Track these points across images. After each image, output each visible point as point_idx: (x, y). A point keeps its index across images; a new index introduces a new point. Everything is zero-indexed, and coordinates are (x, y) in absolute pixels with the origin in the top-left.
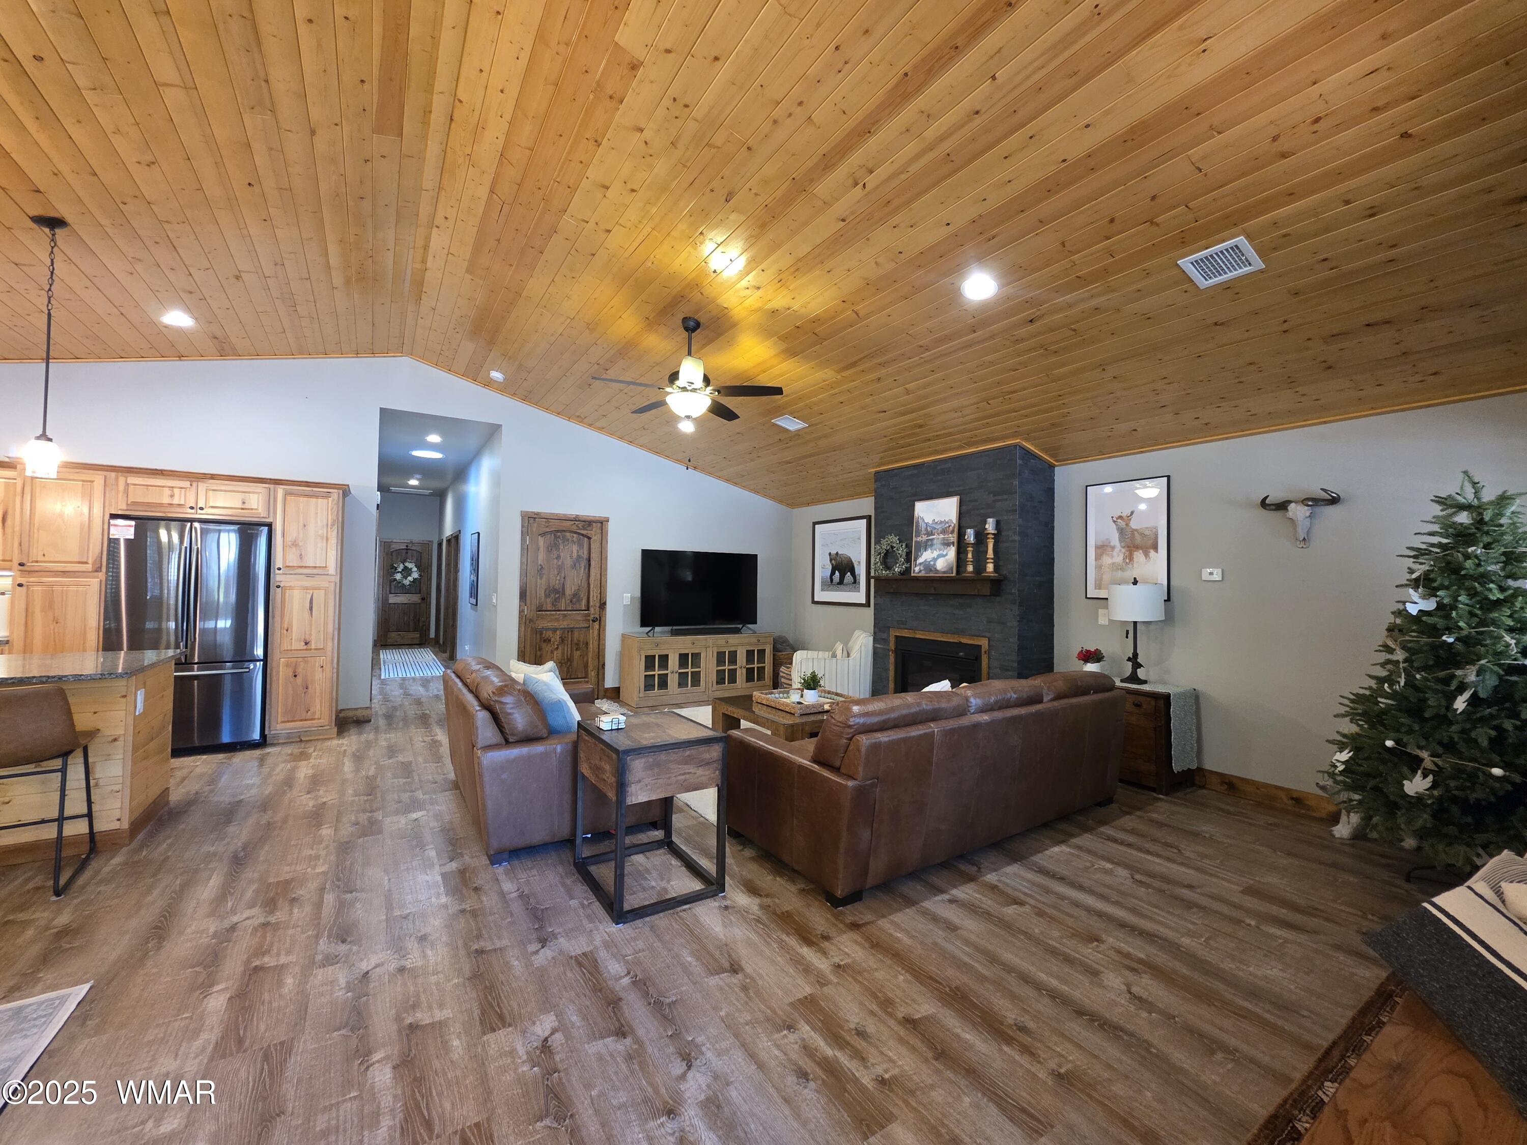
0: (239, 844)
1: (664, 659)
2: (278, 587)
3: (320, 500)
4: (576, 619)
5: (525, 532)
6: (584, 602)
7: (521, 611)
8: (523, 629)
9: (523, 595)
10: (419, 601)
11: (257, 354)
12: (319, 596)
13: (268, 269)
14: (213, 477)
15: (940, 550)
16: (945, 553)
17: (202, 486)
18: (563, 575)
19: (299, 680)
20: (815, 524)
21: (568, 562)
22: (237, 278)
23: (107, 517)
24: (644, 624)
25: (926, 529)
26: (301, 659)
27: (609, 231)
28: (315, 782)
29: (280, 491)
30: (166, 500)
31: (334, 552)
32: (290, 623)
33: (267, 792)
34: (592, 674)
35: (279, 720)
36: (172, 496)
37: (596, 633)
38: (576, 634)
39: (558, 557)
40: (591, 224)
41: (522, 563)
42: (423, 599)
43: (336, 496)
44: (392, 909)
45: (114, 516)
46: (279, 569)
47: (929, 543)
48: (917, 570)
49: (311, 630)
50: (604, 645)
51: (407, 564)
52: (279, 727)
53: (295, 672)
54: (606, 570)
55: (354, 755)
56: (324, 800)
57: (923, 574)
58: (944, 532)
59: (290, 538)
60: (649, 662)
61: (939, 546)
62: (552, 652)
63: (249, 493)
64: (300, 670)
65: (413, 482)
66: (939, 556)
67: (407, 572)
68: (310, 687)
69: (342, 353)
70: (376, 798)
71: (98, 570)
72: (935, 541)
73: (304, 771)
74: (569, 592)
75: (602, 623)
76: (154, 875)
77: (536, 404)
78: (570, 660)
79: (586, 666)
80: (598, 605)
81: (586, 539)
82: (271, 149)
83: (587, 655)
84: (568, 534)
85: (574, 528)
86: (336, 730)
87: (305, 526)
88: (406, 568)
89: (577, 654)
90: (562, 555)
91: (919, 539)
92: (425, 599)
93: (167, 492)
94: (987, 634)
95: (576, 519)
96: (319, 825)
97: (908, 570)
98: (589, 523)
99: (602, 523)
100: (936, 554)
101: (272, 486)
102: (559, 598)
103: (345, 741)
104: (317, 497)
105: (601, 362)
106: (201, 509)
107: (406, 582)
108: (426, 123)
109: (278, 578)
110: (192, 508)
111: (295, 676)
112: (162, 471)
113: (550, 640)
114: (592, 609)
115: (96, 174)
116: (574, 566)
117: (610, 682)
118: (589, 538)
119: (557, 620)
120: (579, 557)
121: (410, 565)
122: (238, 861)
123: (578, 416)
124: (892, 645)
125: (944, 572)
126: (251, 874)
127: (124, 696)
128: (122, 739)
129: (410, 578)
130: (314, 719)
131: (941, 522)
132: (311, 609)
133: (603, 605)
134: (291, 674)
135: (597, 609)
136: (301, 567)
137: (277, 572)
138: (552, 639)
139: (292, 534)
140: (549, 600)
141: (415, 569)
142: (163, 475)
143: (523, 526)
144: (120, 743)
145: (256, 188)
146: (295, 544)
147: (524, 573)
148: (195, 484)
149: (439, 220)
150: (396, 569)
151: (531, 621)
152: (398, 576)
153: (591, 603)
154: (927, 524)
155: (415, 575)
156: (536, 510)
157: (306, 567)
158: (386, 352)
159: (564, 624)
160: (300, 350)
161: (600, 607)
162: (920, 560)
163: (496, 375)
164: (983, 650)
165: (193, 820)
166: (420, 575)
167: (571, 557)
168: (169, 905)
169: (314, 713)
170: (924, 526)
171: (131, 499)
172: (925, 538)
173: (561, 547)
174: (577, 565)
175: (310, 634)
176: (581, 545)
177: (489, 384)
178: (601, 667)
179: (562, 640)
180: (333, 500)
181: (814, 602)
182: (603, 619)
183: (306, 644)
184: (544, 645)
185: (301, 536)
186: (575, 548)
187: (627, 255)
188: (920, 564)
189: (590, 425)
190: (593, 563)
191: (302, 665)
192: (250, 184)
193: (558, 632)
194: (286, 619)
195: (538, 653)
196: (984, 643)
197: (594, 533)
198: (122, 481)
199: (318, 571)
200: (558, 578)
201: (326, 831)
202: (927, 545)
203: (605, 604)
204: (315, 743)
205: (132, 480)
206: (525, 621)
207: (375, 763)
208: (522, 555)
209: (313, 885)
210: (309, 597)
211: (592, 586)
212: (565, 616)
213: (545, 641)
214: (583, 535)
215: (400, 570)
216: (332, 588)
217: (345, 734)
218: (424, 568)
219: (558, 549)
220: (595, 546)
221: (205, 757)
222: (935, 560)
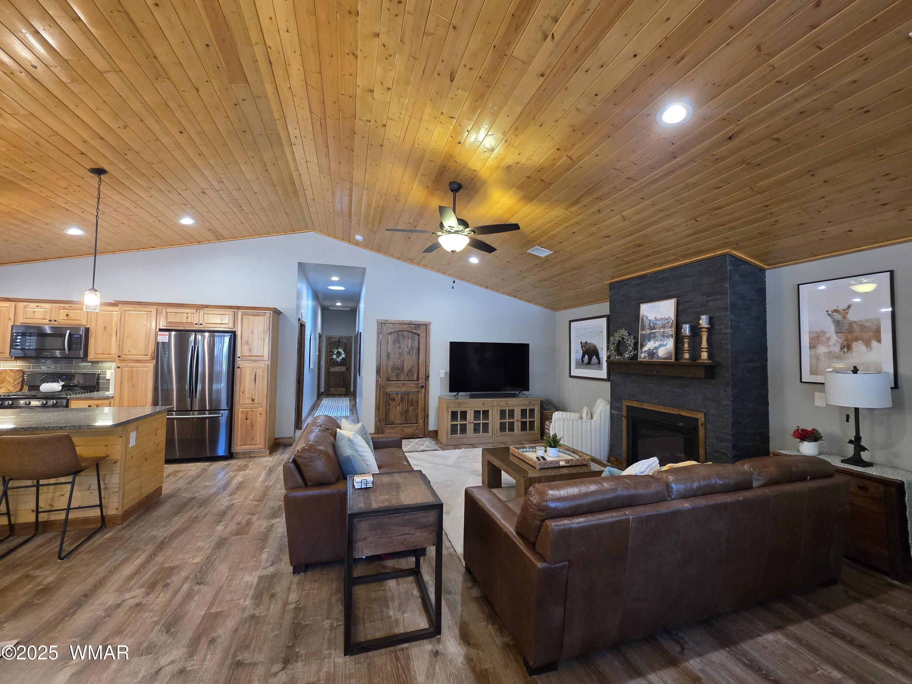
0: (171, 532)
1: (464, 415)
2: (239, 368)
3: (260, 317)
4: (411, 387)
5: (380, 332)
6: (415, 376)
7: (377, 381)
8: (378, 392)
9: (378, 371)
10: (345, 370)
11: (235, 238)
12: (260, 373)
13: (217, 186)
14: (207, 306)
15: (661, 341)
16: (665, 343)
17: (202, 312)
18: (402, 358)
19: (248, 421)
20: (570, 322)
21: (406, 350)
22: (203, 193)
23: (158, 330)
24: (451, 391)
25: (650, 325)
26: (249, 409)
27: (385, 125)
28: (240, 486)
29: (240, 313)
30: (184, 320)
31: (267, 347)
32: (244, 388)
33: (211, 492)
34: (421, 421)
35: (239, 444)
36: (187, 318)
37: (423, 395)
38: (411, 396)
39: (400, 347)
40: (373, 122)
41: (377, 351)
42: (347, 369)
43: (268, 315)
44: (213, 605)
45: (161, 330)
46: (239, 357)
47: (652, 336)
48: (643, 356)
49: (255, 393)
50: (428, 403)
51: (339, 350)
52: (238, 448)
53: (246, 417)
54: (429, 355)
55: (270, 469)
56: (234, 502)
57: (647, 359)
58: (664, 327)
59: (244, 340)
60: (454, 415)
61: (660, 338)
62: (396, 407)
63: (224, 314)
64: (249, 416)
65: (339, 304)
66: (661, 346)
67: (339, 354)
68: (254, 426)
69: (277, 233)
70: (261, 504)
71: (153, 359)
72: (657, 334)
73: (239, 479)
74: (406, 369)
75: (427, 388)
76: (115, 551)
77: (386, 253)
78: (407, 412)
79: (417, 416)
80: (424, 377)
81: (416, 336)
82: (181, 106)
83: (417, 409)
84: (405, 333)
85: (409, 329)
86: (268, 451)
87: (252, 332)
88: (338, 352)
89: (411, 408)
90: (402, 346)
91: (644, 332)
92: (348, 369)
93: (185, 315)
94: (704, 410)
95: (410, 324)
96: (219, 522)
97: (636, 356)
98: (418, 326)
99: (426, 326)
100: (657, 344)
101: (236, 310)
102: (400, 373)
103: (271, 459)
104: (259, 315)
105: (411, 221)
106: (201, 324)
107: (339, 360)
108: (258, 70)
109: (239, 363)
110: (197, 324)
111: (247, 419)
112: (183, 304)
113: (394, 400)
114: (420, 380)
115: (103, 139)
116: (409, 353)
117: (432, 427)
118: (419, 335)
119: (399, 387)
120: (412, 347)
121: (341, 350)
122: (162, 545)
123: (410, 259)
124: (624, 413)
125: (664, 358)
126: (160, 558)
127: (121, 437)
128: (119, 461)
129: (341, 358)
130: (256, 445)
131: (662, 319)
132: (255, 380)
133: (427, 377)
134: (244, 418)
135: (424, 380)
136: (250, 356)
137: (238, 359)
138: (396, 399)
139: (245, 338)
140: (394, 374)
141: (343, 352)
142: (183, 307)
143: (378, 329)
144: (118, 464)
145: (185, 133)
146: (247, 343)
147: (379, 357)
148: (198, 311)
149: (293, 140)
150: (333, 352)
151: (383, 387)
152: (334, 357)
153: (420, 376)
154: (650, 321)
155: (343, 356)
156: (386, 319)
157: (252, 356)
158: (300, 230)
159: (403, 389)
160: (255, 233)
161: (425, 379)
162: (645, 349)
163: (359, 237)
164: (700, 423)
165: (163, 510)
166: (346, 356)
167: (407, 347)
168: (106, 576)
169: (256, 441)
170: (648, 322)
171: (169, 320)
172: (648, 331)
173: (402, 341)
174: (411, 352)
175: (255, 395)
176: (413, 340)
177: (357, 243)
178: (426, 417)
179: (402, 399)
180: (267, 317)
181: (571, 376)
182: (427, 386)
183: (253, 400)
184: (391, 402)
185: (250, 339)
186: (410, 341)
187: (401, 141)
188: (645, 352)
189: (418, 264)
190: (421, 351)
191: (250, 413)
192: (180, 132)
193: (399, 395)
194: (242, 387)
195: (388, 407)
196: (700, 416)
197: (421, 332)
198: (164, 310)
199: (257, 359)
200: (400, 360)
201: (220, 528)
202: (650, 337)
203: (428, 376)
204: (255, 458)
205: (169, 310)
206: (380, 387)
207: (277, 477)
208: (377, 347)
209: (184, 574)
210: (254, 373)
211: (420, 365)
212: (404, 384)
213: (391, 400)
214: (415, 333)
215: (335, 353)
216: (266, 368)
217: (274, 454)
218: (348, 352)
219: (399, 342)
220: (422, 340)
221: (199, 464)
222: (657, 348)
